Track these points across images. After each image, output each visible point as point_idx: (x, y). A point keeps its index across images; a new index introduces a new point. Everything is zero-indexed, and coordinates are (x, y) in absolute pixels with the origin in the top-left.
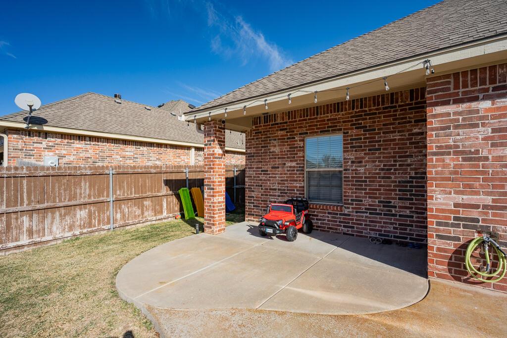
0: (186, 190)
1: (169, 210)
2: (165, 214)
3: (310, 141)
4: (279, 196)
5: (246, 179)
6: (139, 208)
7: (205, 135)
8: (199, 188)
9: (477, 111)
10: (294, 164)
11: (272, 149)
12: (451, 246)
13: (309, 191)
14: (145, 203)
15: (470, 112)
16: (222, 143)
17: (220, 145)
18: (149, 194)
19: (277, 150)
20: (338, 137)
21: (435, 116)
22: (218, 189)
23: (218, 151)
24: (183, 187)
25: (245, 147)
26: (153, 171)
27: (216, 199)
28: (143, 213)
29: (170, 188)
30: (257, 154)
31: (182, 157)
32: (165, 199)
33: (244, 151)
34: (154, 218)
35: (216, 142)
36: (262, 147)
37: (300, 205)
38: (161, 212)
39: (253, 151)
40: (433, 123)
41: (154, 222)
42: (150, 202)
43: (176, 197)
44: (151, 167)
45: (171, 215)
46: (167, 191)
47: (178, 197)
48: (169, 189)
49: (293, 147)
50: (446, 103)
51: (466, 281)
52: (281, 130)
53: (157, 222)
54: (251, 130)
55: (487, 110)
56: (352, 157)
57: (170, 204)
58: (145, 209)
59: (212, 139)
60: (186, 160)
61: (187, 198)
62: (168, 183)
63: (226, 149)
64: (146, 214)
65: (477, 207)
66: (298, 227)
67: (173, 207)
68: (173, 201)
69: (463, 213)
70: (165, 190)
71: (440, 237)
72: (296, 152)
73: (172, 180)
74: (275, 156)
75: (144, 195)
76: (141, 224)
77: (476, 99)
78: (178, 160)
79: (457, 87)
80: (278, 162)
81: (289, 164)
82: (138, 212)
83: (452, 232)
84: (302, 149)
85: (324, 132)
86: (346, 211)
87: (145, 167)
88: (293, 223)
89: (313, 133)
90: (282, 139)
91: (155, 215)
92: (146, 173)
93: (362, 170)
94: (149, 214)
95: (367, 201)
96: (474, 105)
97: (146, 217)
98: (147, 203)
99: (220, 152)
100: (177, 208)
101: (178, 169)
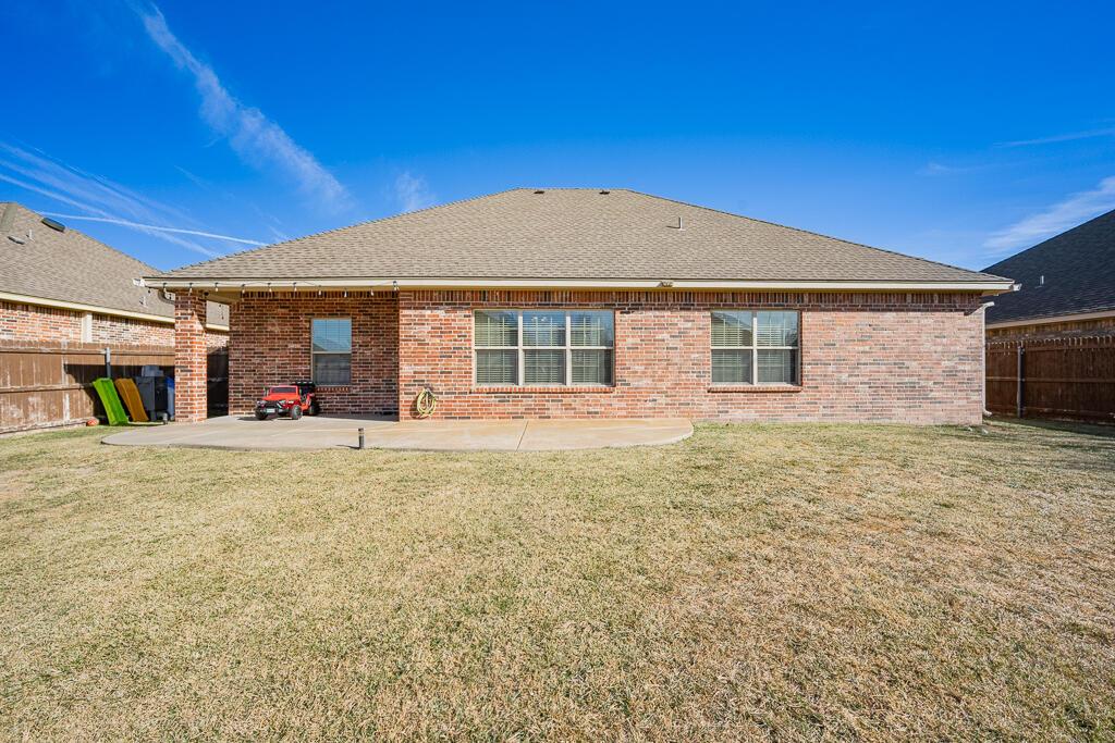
0: (107, 382)
1: (74, 412)
2: (67, 418)
3: (317, 323)
4: (279, 381)
5: (230, 363)
6: (19, 407)
7: (177, 306)
8: (131, 380)
9: (424, 316)
10: (298, 346)
11: (270, 328)
12: (412, 398)
13: (315, 375)
14: (30, 399)
15: (422, 316)
16: (202, 318)
17: (201, 320)
18: (36, 385)
19: (277, 329)
20: (347, 321)
21: (404, 316)
22: (197, 370)
23: (198, 326)
24: (102, 377)
25: (227, 322)
26: (44, 349)
27: (195, 383)
28: (27, 416)
29: (75, 377)
30: (248, 333)
31: (64, 330)
32: (67, 396)
33: (227, 329)
34: (49, 424)
35: (196, 316)
36: (256, 325)
37: (307, 388)
38: (61, 415)
39: (241, 328)
40: (403, 320)
41: (47, 430)
42: (39, 399)
43: (87, 393)
44: (42, 343)
45: (79, 420)
46: (70, 382)
47: (93, 393)
48: (74, 380)
49: (296, 328)
50: (410, 308)
51: (419, 418)
52: (283, 307)
53: (53, 430)
54: (238, 304)
55: (429, 316)
56: (359, 340)
57: (77, 402)
58: (30, 408)
59: (189, 312)
60: (71, 336)
61: (110, 392)
62: (72, 370)
63: (208, 326)
64: (32, 416)
65: (423, 373)
66: (303, 408)
67: (82, 407)
68: (81, 399)
69: (418, 377)
70: (66, 381)
71: (406, 394)
72: (301, 333)
73: (80, 366)
74: (273, 336)
75: (30, 387)
76: (25, 433)
77: (424, 308)
78: (53, 334)
79: (415, 299)
80: (277, 344)
81: (292, 346)
82: (18, 413)
83: (412, 389)
84: (309, 330)
85: (332, 315)
86: (354, 392)
87: (30, 343)
88: (297, 402)
89: (321, 315)
90: (283, 318)
91: (50, 419)
92: (28, 352)
93: (368, 353)
94: (38, 417)
95: (372, 381)
96: (423, 312)
97: (32, 421)
98: (33, 399)
99: (201, 328)
100: (90, 409)
101: (90, 349)
